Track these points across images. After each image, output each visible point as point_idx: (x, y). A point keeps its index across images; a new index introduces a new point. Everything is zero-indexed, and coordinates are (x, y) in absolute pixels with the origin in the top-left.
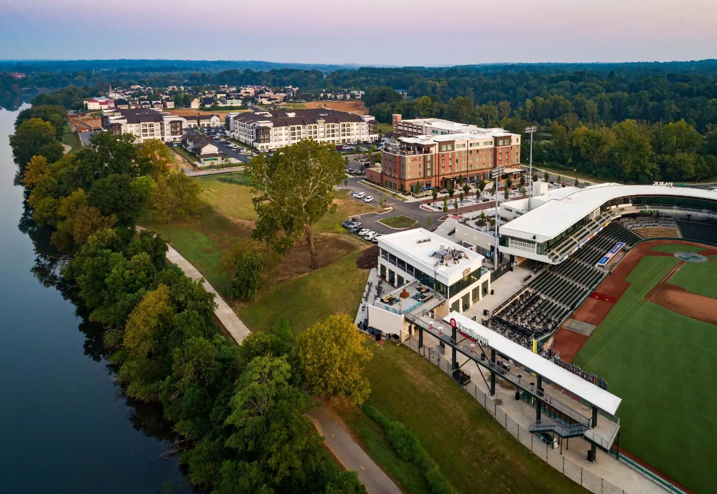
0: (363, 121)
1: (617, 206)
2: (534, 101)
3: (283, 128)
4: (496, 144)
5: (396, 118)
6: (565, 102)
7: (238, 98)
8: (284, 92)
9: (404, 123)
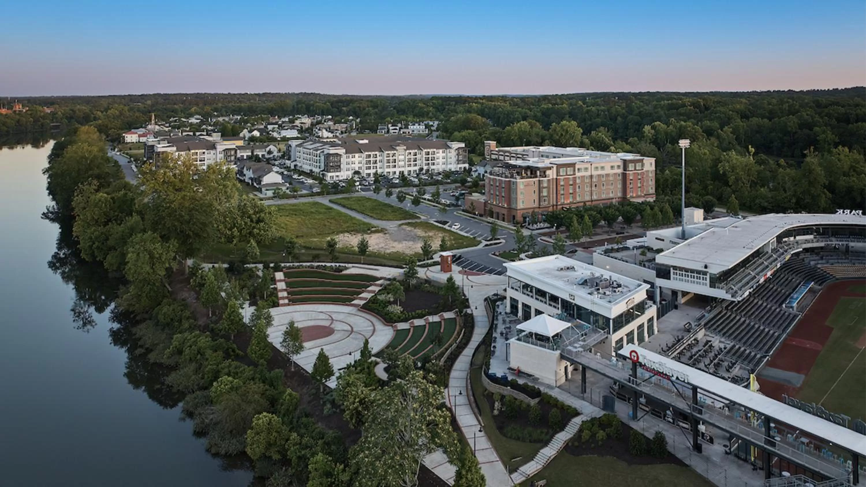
0: (450, 148)
1: (795, 238)
2: (653, 128)
3: (357, 155)
4: (625, 168)
5: (490, 146)
6: (693, 129)
7: (293, 128)
8: (345, 123)
9: (499, 151)
